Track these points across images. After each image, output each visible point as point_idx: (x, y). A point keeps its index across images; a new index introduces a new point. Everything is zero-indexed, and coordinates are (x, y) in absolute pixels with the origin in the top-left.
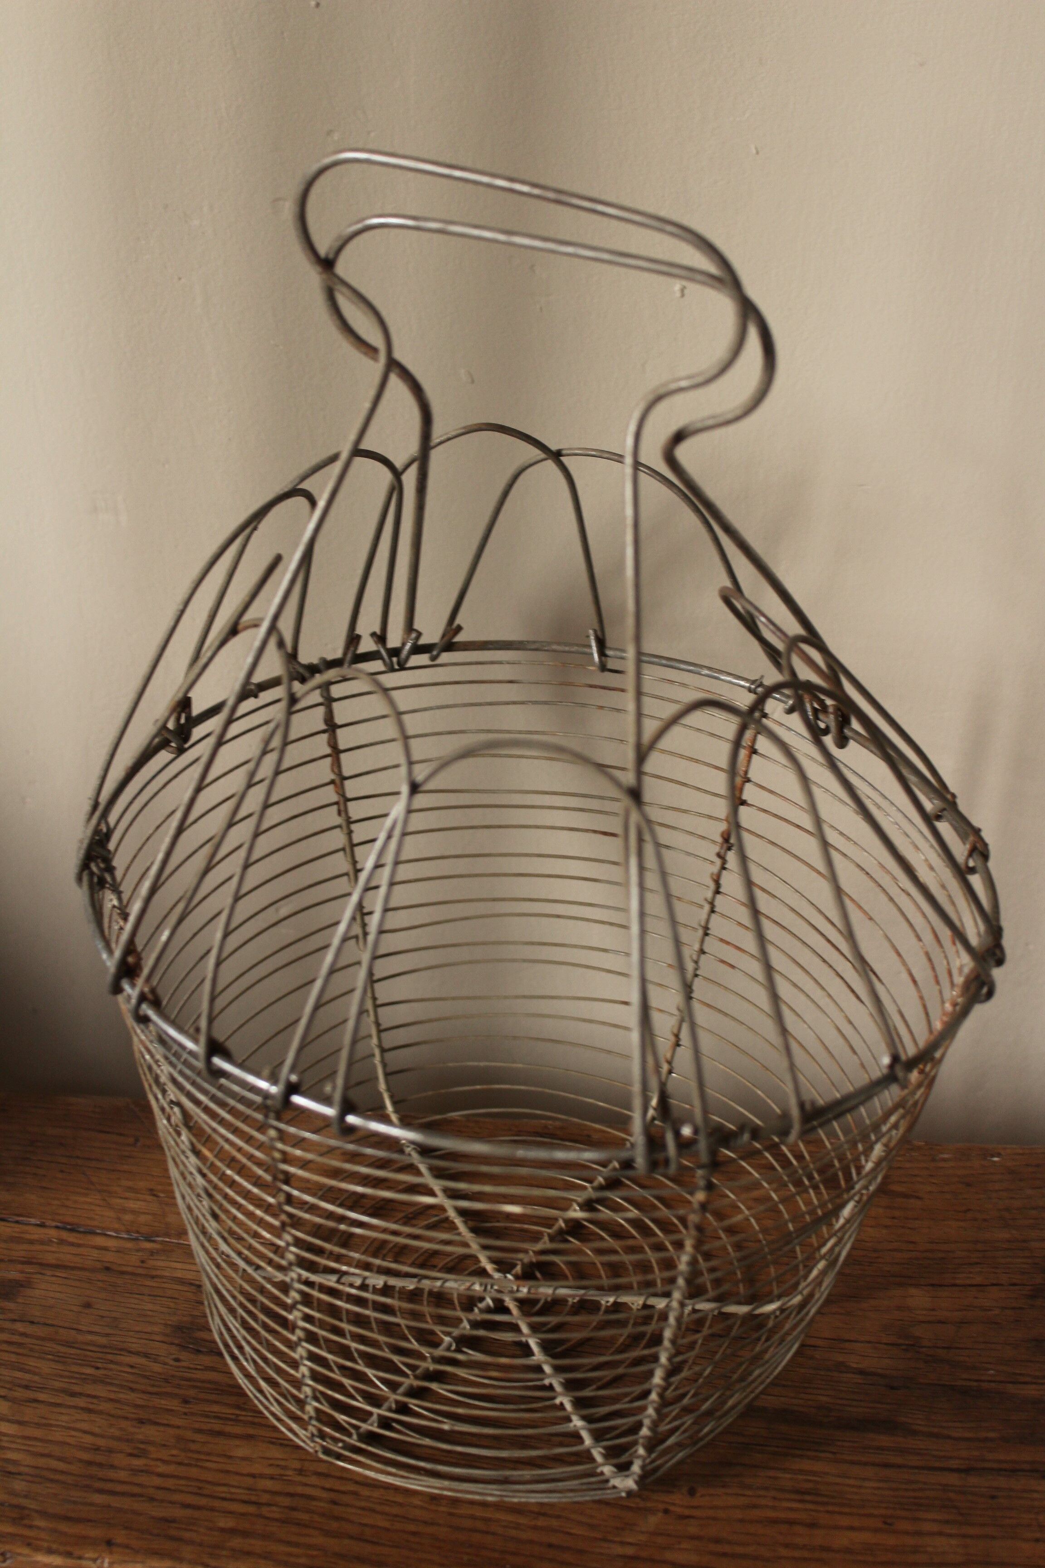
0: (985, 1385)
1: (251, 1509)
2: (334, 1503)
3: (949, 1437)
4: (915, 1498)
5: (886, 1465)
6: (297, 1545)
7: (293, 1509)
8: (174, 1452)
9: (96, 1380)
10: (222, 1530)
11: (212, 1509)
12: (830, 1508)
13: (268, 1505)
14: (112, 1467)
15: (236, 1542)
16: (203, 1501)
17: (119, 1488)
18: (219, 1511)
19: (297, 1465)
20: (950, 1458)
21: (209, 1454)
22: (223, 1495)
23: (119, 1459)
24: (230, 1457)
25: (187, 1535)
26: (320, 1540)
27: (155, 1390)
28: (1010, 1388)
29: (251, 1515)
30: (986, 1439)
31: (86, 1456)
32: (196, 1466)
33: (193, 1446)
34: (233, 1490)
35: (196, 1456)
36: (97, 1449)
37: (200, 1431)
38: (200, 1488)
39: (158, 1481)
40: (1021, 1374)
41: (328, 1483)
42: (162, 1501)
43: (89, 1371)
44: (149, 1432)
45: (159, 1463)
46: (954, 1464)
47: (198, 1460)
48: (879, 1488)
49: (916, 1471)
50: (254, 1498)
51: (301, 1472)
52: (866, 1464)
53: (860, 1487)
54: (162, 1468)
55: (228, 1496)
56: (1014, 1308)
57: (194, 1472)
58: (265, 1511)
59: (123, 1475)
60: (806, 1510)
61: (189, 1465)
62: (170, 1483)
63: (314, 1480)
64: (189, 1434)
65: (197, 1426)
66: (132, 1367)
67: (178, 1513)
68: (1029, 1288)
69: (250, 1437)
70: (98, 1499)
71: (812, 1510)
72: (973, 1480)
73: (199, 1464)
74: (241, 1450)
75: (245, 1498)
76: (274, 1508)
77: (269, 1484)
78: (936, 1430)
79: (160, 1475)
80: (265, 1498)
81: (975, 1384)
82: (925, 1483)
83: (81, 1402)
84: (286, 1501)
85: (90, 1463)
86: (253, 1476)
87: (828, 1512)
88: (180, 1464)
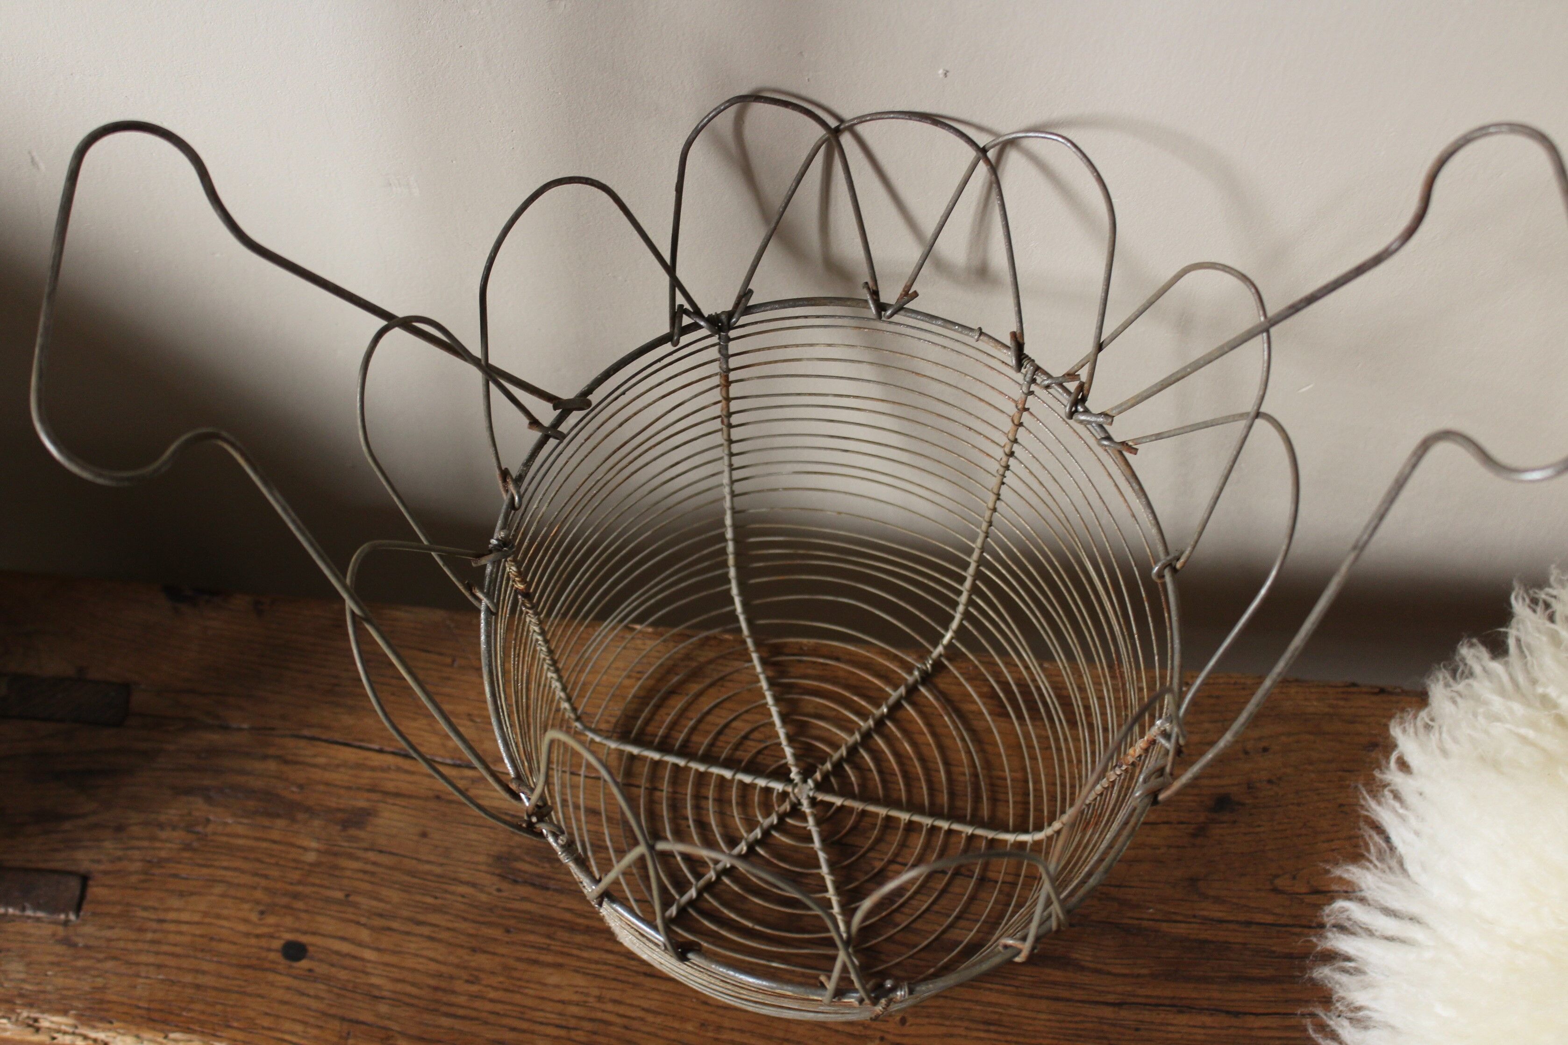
0: (1145, 923)
1: (562, 1033)
2: (626, 1027)
3: (1109, 973)
4: (1077, 1029)
5: (1057, 999)
7: (595, 1033)
8: (501, 979)
9: (436, 909)
11: (533, 1032)
12: (1009, 1038)
13: (575, 1029)
14: (453, 992)
16: (525, 1025)
17: (461, 1012)
18: (539, 1035)
19: (596, 992)
20: (1109, 993)
21: (528, 981)
22: (541, 1020)
23: (460, 986)
24: (545, 985)
27: (481, 919)
28: (1165, 926)
29: (562, 1038)
30: (1138, 976)
31: (432, 982)
32: (519, 992)
33: (516, 974)
34: (548, 1015)
35: (519, 983)
36: (440, 975)
37: (519, 959)
38: (522, 1013)
39: (489, 1006)
40: (1175, 913)
41: (622, 1010)
42: (493, 1024)
43: (429, 900)
44: (481, 960)
45: (489, 989)
46: (1111, 998)
47: (520, 987)
48: (1049, 1020)
49: (1079, 1004)
50: (564, 1023)
51: (600, 999)
52: (1041, 997)
53: (1035, 1019)
54: (492, 994)
55: (544, 1020)
56: (1178, 847)
57: (517, 998)
58: (573, 1034)
59: (462, 1000)
60: (990, 1039)
61: (512, 991)
62: (499, 1008)
63: (609, 1007)
64: (512, 962)
65: (518, 954)
66: (463, 896)
68: (1194, 826)
69: (559, 966)
70: (445, 1022)
71: (995, 1040)
72: (1124, 1013)
73: (521, 990)
74: (554, 978)
75: (557, 1022)
76: (579, 1032)
77: (574, 1010)
78: (1099, 966)
79: (492, 1001)
80: (573, 1023)
81: (1136, 922)
82: (1086, 1016)
83: (426, 930)
85: (436, 989)
86: (563, 1002)
87: (1007, 1041)
88: (506, 990)
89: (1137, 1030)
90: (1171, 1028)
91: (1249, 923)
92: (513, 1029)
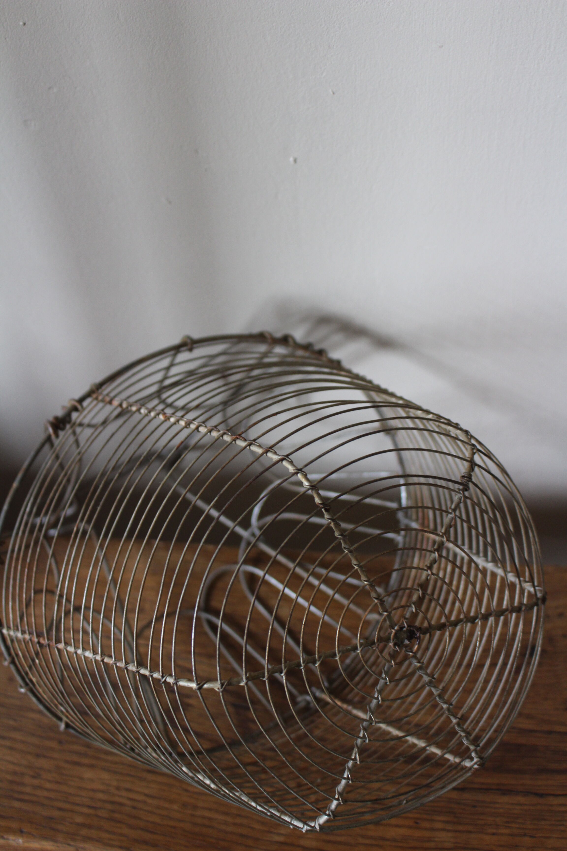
1: (92, 811)
2: (134, 808)
6: (114, 833)
7: (113, 811)
8: (55, 775)
9: (15, 729)
10: (78, 824)
11: (72, 811)
13: (101, 808)
14: (23, 784)
15: (84, 832)
16: (68, 806)
17: (26, 797)
18: (76, 813)
19: (115, 783)
21: (72, 777)
22: (79, 802)
23: (27, 780)
24: (82, 779)
25: (60, 827)
26: (126, 831)
27: (44, 735)
31: (9, 777)
32: (66, 784)
33: (64, 772)
34: (83, 799)
35: (64, 777)
36: (15, 773)
37: (67, 762)
38: (68, 798)
39: (46, 794)
41: (131, 795)
42: (48, 806)
43: (12, 723)
44: (43, 763)
45: (46, 782)
47: (67, 780)
50: (94, 805)
51: (118, 788)
54: (48, 785)
55: (81, 803)
58: (99, 812)
59: (28, 789)
61: (62, 783)
62: (52, 795)
63: (124, 793)
64: (62, 764)
65: (66, 758)
67: (56, 814)
69: (92, 766)
70: (16, 804)
74: (88, 774)
75: (88, 803)
76: (104, 811)
77: (101, 796)
79: (47, 790)
80: (99, 804)
83: (8, 743)
84: (109, 806)
85: (11, 782)
86: (93, 790)
88: (58, 783)
89: (474, 806)
90: (497, 806)
91: (550, 732)
92: (60, 809)
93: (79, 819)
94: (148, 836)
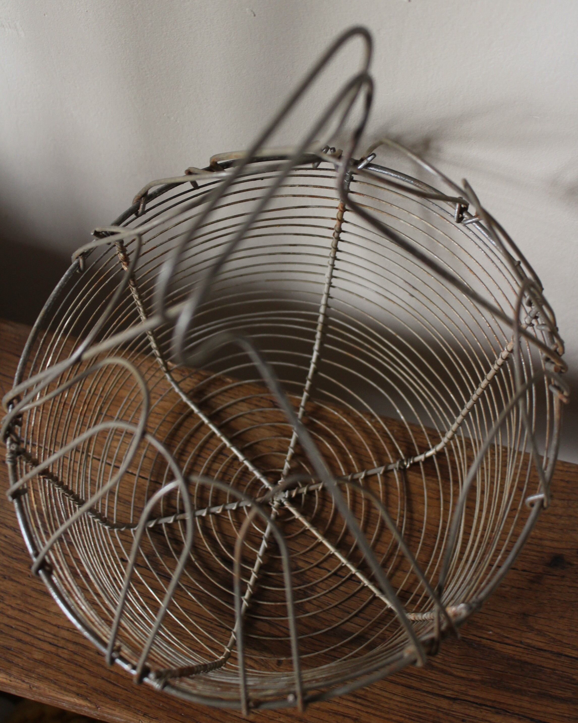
0: (484, 641)
1: (53, 649)
3: (451, 674)
4: (419, 712)
5: (410, 687)
6: (73, 677)
7: (75, 653)
8: (19, 602)
10: (36, 660)
11: (32, 645)
12: (370, 710)
13: (63, 648)
15: (41, 670)
16: (28, 639)
18: (36, 647)
20: (447, 689)
21: (37, 607)
22: (39, 637)
24: (48, 611)
25: (16, 660)
26: (85, 677)
27: (15, 556)
28: (498, 646)
29: (52, 653)
30: (472, 680)
32: (29, 614)
33: (30, 600)
34: (46, 634)
35: (30, 607)
38: (28, 629)
40: (507, 637)
42: (7, 634)
44: (8, 585)
45: (9, 608)
46: (448, 693)
47: (31, 610)
48: (401, 702)
49: (425, 694)
50: (56, 642)
52: (398, 684)
53: (391, 699)
54: (10, 612)
55: (42, 637)
56: (519, 588)
57: (27, 618)
58: (60, 651)
60: (355, 709)
61: (25, 612)
62: (13, 623)
64: (29, 591)
65: (34, 586)
66: (6, 537)
67: (15, 645)
68: (533, 575)
71: (359, 710)
72: (456, 707)
73: (31, 613)
75: (51, 640)
76: (65, 651)
78: (445, 668)
79: (8, 616)
80: (62, 643)
81: (478, 639)
82: (428, 704)
84: (72, 647)
86: (58, 627)
87: (367, 712)
88: (20, 611)
91: (560, 655)
92: (20, 640)
93: (38, 656)
94: (110, 688)
